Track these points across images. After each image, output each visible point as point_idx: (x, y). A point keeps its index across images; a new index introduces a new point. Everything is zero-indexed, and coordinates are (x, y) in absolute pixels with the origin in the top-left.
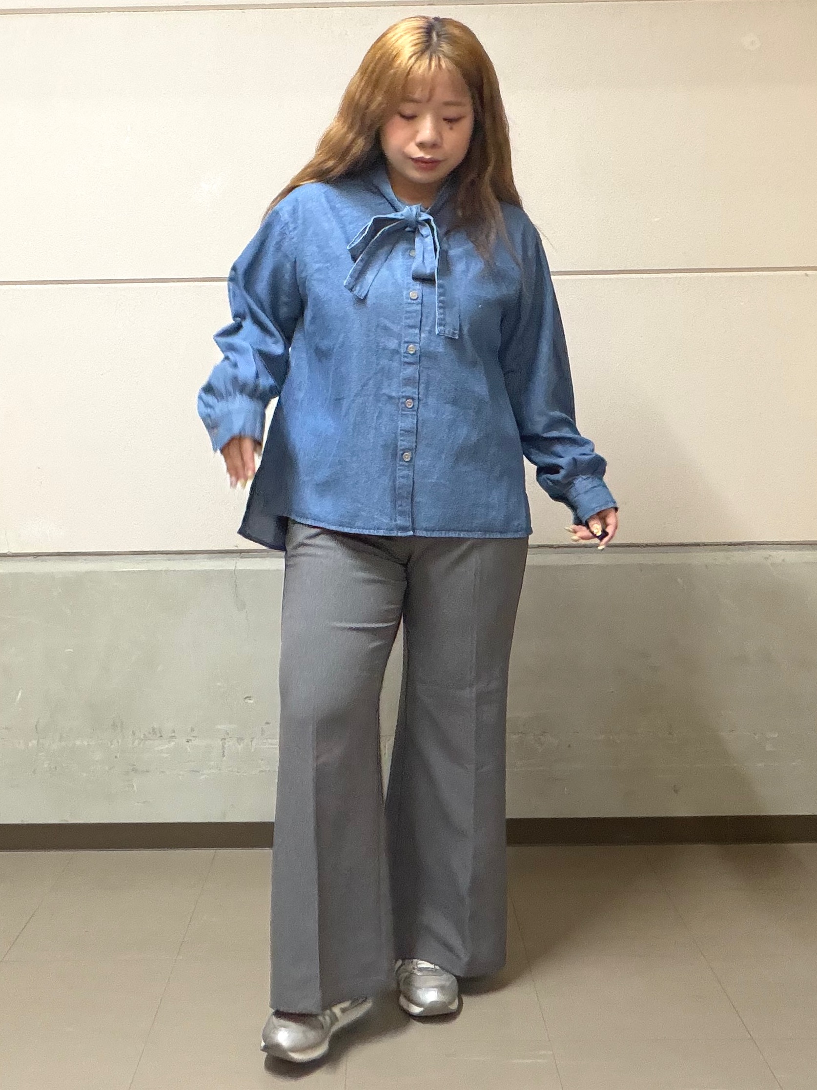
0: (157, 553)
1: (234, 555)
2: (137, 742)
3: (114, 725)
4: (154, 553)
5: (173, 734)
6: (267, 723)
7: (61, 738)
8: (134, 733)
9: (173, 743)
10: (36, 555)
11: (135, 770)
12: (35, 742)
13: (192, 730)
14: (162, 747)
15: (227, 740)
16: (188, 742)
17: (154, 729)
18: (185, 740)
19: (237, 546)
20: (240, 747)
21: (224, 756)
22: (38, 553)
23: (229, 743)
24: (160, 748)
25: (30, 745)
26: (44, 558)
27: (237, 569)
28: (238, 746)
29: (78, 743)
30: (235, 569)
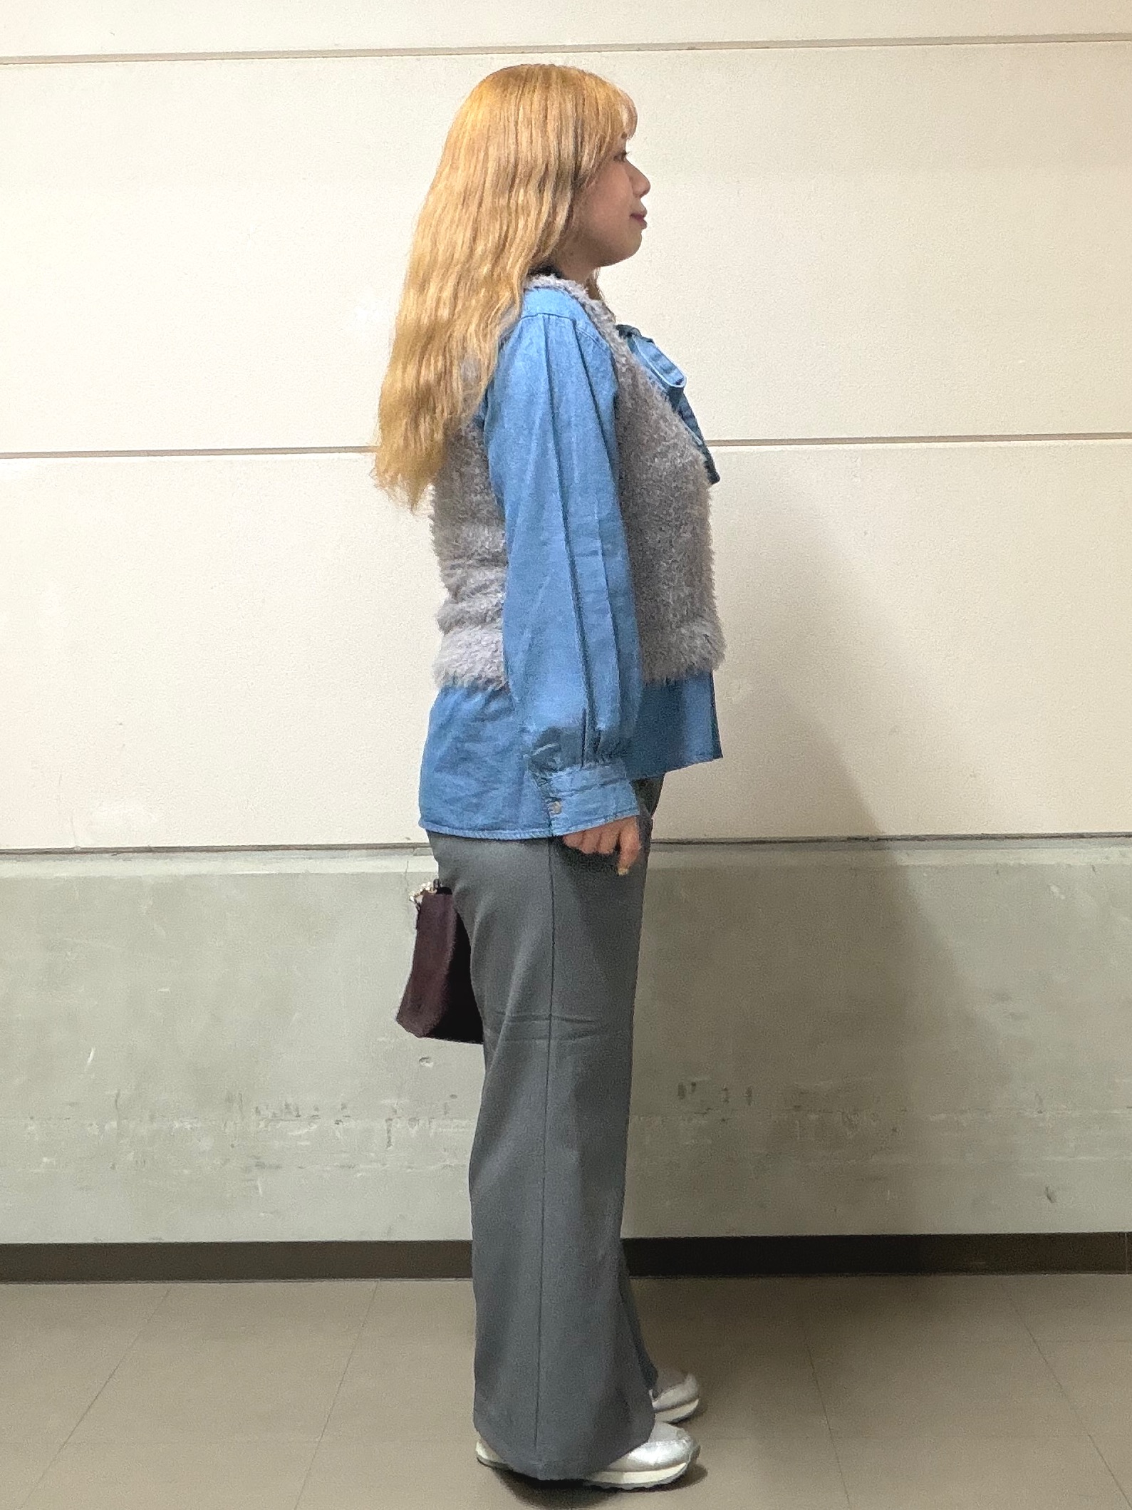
0: (291, 848)
1: (404, 851)
2: (262, 1124)
3: (229, 1100)
4: (287, 848)
5: (316, 1113)
6: (453, 1096)
7: (152, 1118)
8: (257, 1111)
9: (315, 1127)
10: (116, 852)
11: (260, 1166)
12: (114, 1124)
13: (344, 1107)
14: (300, 1131)
15: (394, 1120)
16: (338, 1124)
17: (287, 1106)
18: (333, 1121)
19: (409, 839)
20: (414, 1131)
21: (389, 1144)
22: (119, 848)
23: (398, 1125)
24: (296, 1133)
25: (107, 1127)
26: (126, 855)
27: (408, 871)
28: (410, 1129)
29: (177, 1125)
30: (406, 872)
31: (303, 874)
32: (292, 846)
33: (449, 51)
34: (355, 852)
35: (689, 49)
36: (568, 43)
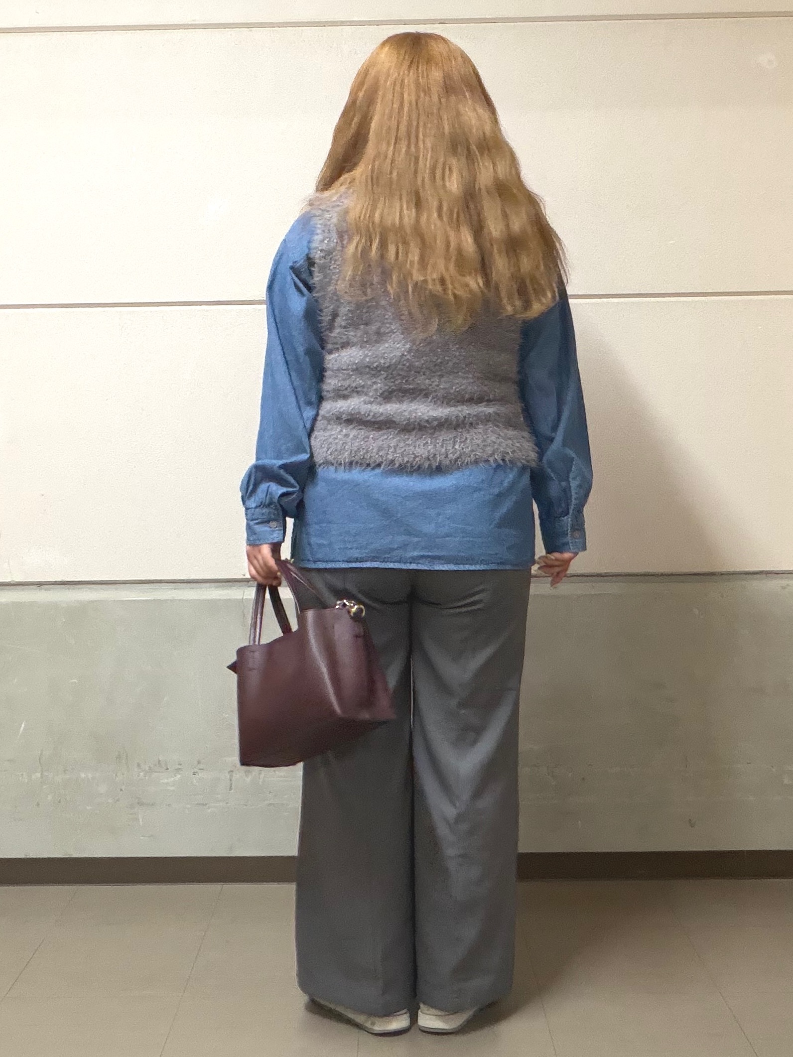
1: (242, 583)
2: (142, 775)
3: (119, 757)
5: (180, 767)
7: (65, 771)
8: (139, 765)
9: (179, 776)
10: (40, 584)
11: (141, 804)
12: (39, 775)
13: (199, 762)
14: (168, 780)
15: (234, 772)
16: (195, 775)
17: (159, 762)
18: (191, 773)
20: (248, 780)
21: (232, 789)
22: (42, 582)
23: (236, 775)
24: (166, 781)
25: (33, 777)
26: (47, 586)
27: (244, 598)
28: (246, 778)
29: (83, 775)
30: (243, 598)
31: (171, 600)
32: (163, 580)
33: (272, 25)
34: (208, 585)
35: (439, 23)
36: (356, 19)
